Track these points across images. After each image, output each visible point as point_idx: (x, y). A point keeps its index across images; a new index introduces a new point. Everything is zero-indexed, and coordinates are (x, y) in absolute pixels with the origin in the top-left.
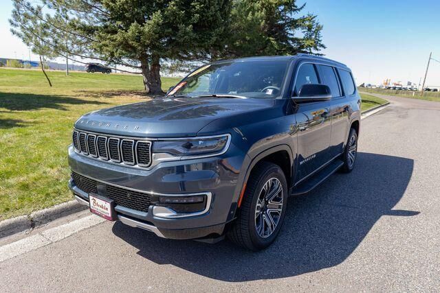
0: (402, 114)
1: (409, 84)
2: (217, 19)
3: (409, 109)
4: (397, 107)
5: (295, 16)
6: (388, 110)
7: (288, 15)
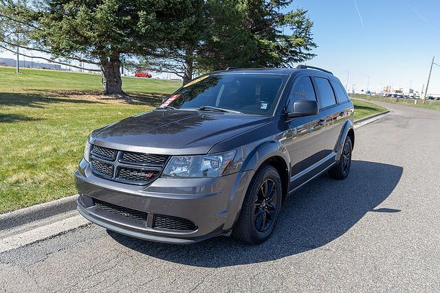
0: (402, 123)
1: (411, 91)
2: (187, 7)
3: (410, 118)
4: (397, 116)
5: (283, 11)
6: (387, 119)
7: (276, 9)
